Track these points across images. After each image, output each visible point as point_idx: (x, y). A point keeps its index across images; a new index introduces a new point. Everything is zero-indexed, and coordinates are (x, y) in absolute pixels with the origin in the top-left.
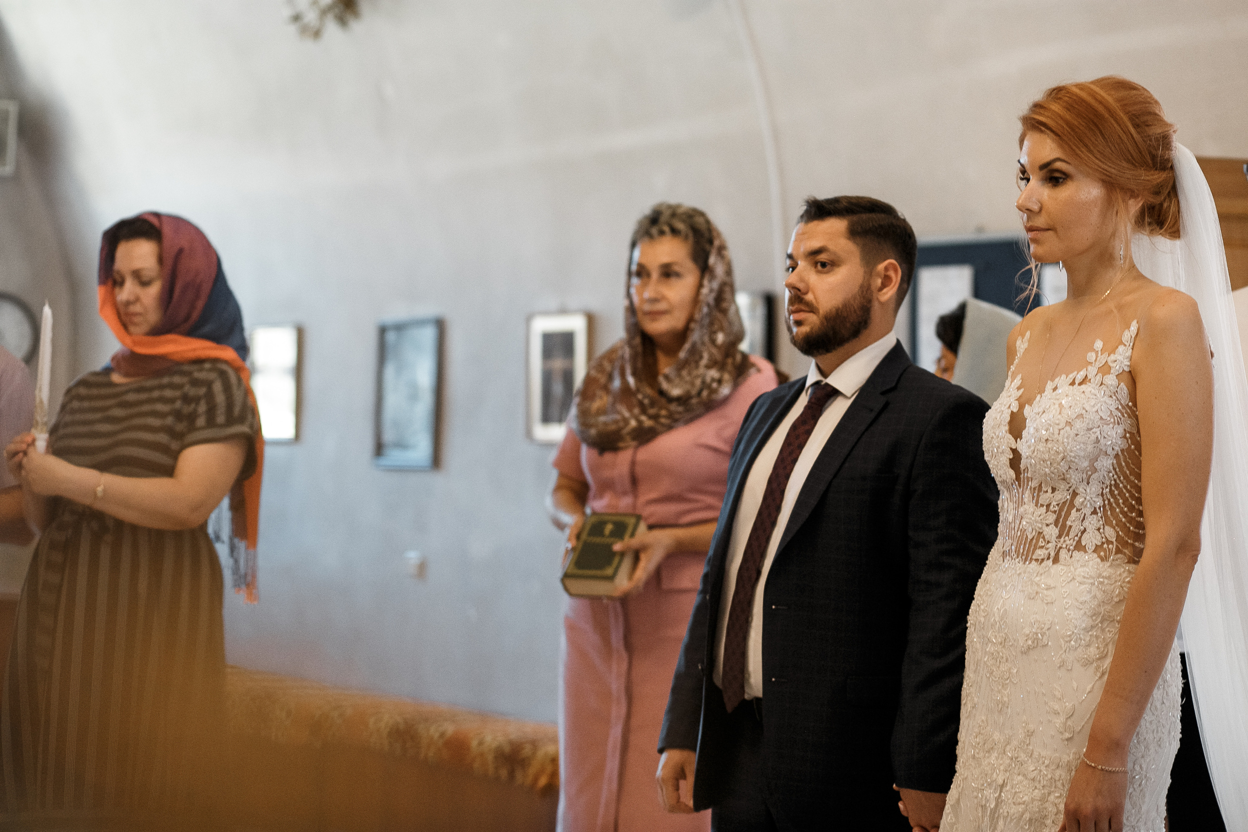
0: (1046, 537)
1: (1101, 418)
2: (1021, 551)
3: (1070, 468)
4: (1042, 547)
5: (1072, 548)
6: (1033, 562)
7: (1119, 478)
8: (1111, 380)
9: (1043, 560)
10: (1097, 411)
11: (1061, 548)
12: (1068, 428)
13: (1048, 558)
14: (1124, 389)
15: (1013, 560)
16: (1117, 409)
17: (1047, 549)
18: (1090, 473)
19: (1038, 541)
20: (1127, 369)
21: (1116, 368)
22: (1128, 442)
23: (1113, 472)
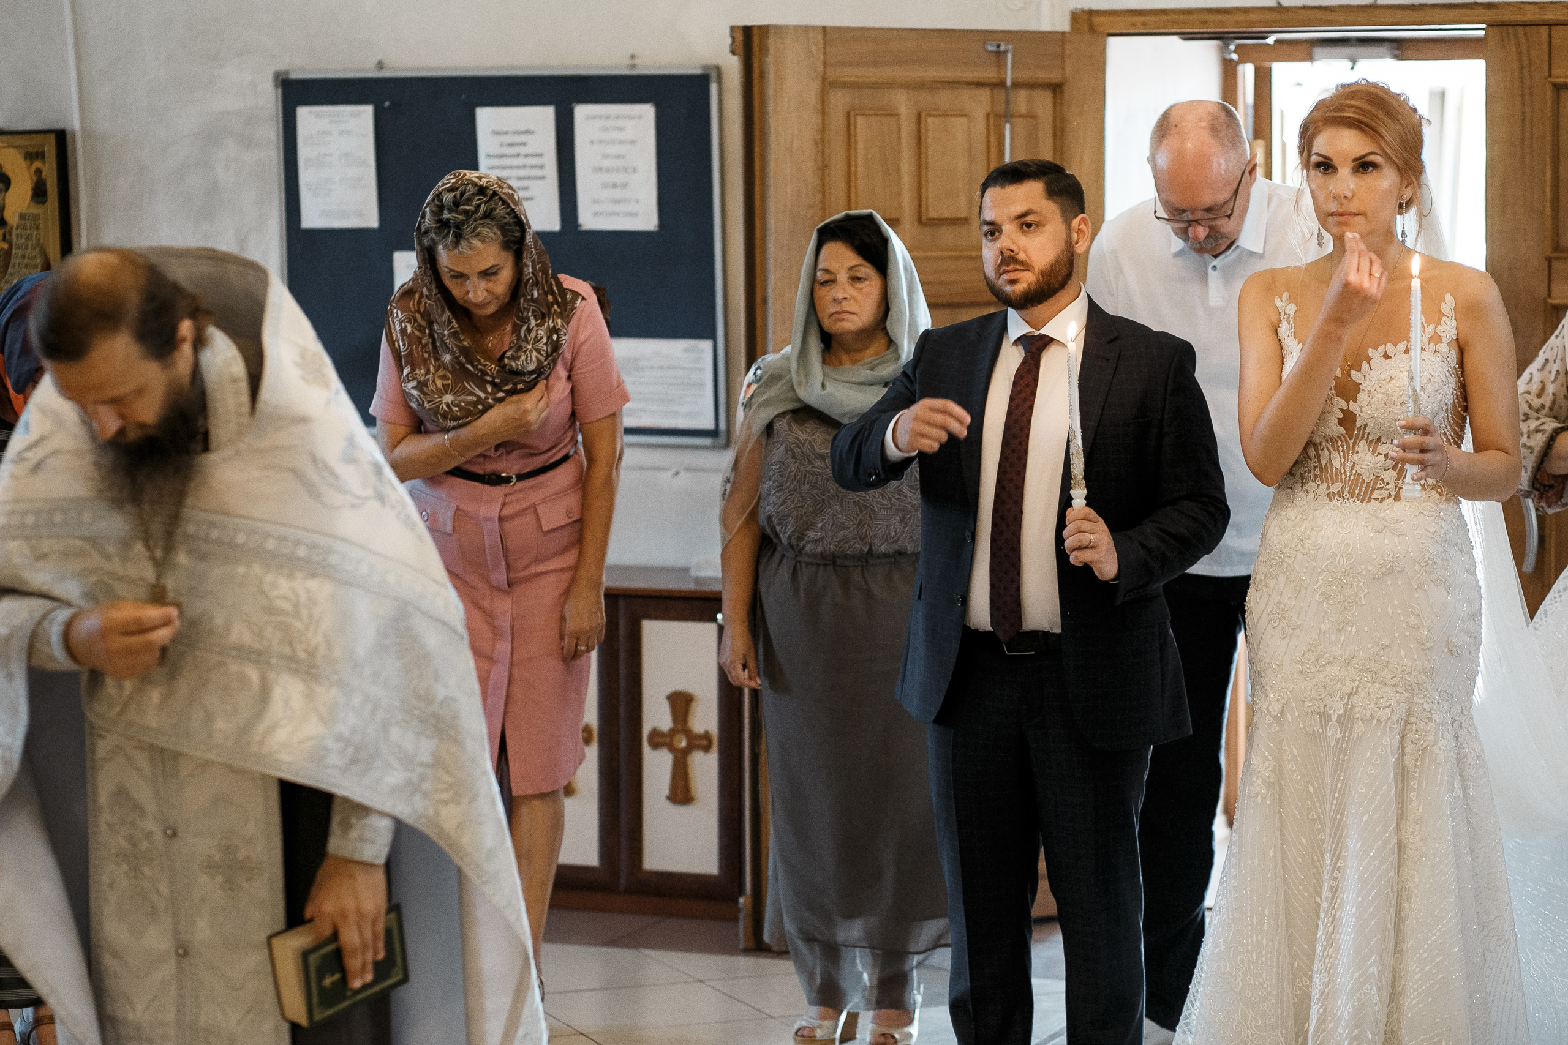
0: (1384, 480)
2: (1357, 492)
4: (1382, 488)
6: (1373, 501)
8: (1443, 348)
9: (1383, 499)
10: (1439, 376)
11: (1400, 488)
13: (1390, 496)
14: (1454, 353)
15: (1346, 500)
17: (1388, 489)
19: (1375, 483)
20: (1455, 337)
21: (1446, 340)
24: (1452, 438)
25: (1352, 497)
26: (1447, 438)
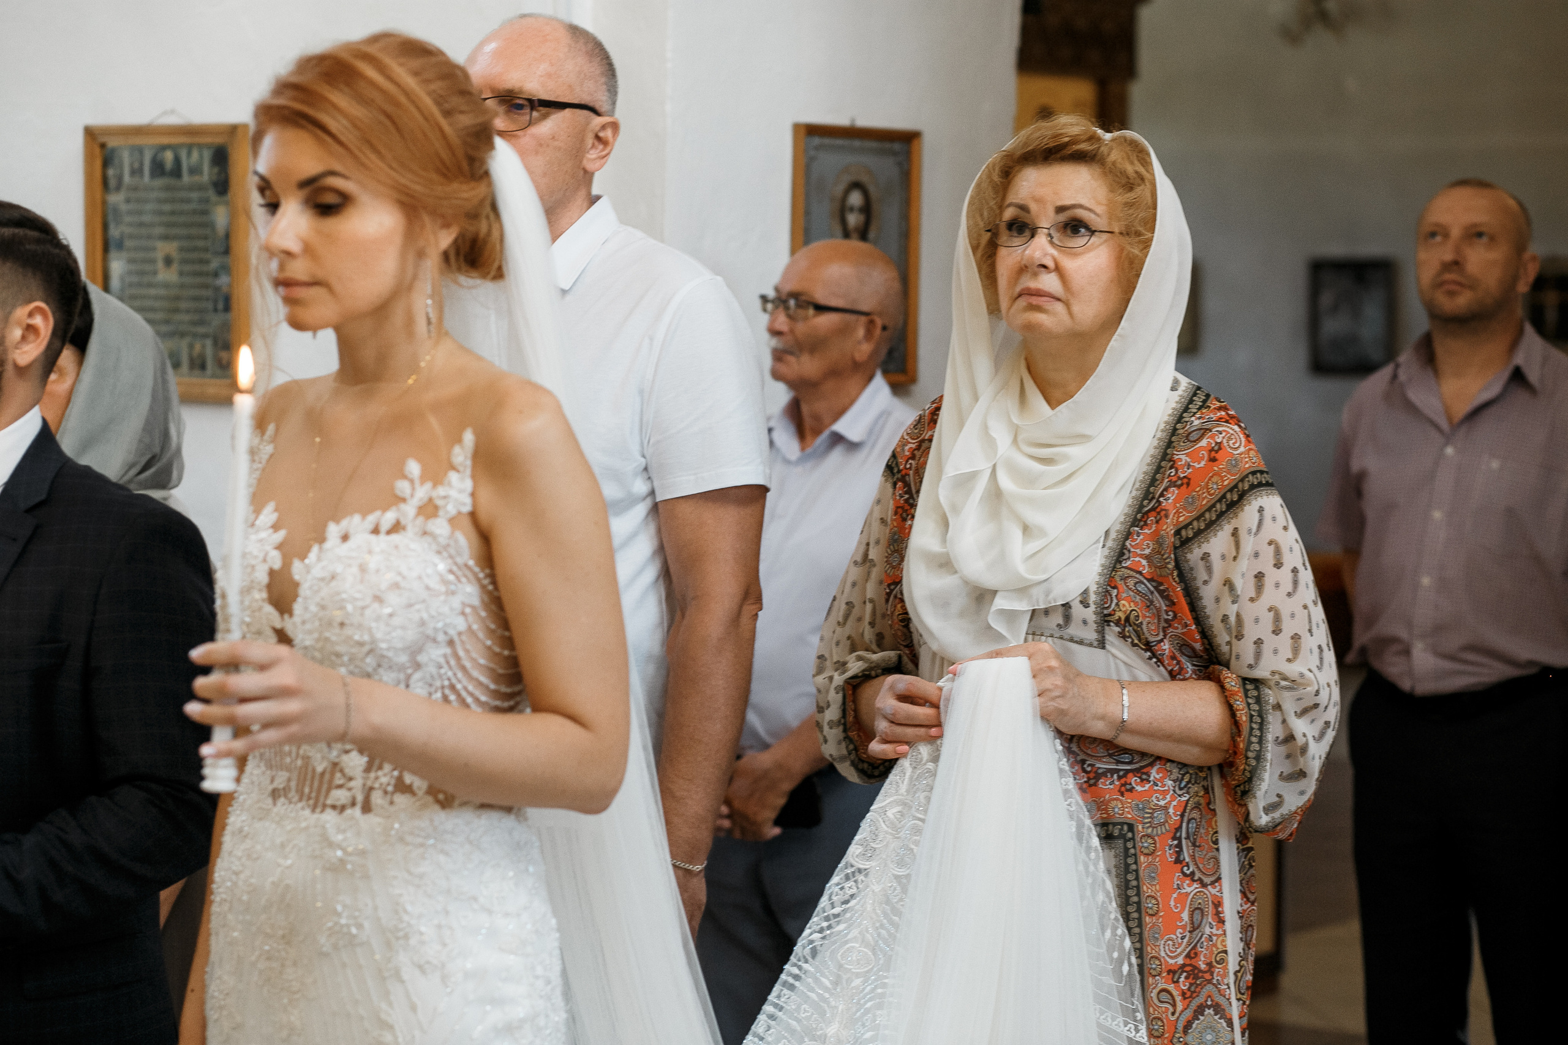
0: (347, 771)
1: (428, 588)
3: (379, 666)
4: (340, 787)
5: (390, 789)
7: (455, 674)
8: (440, 527)
9: (343, 808)
10: (420, 578)
11: (371, 789)
12: (376, 605)
13: (353, 804)
15: (292, 805)
16: (451, 572)
18: (409, 671)
20: (466, 509)
22: (467, 620)
23: (445, 666)
24: (471, 694)
25: (301, 800)
26: (459, 695)
